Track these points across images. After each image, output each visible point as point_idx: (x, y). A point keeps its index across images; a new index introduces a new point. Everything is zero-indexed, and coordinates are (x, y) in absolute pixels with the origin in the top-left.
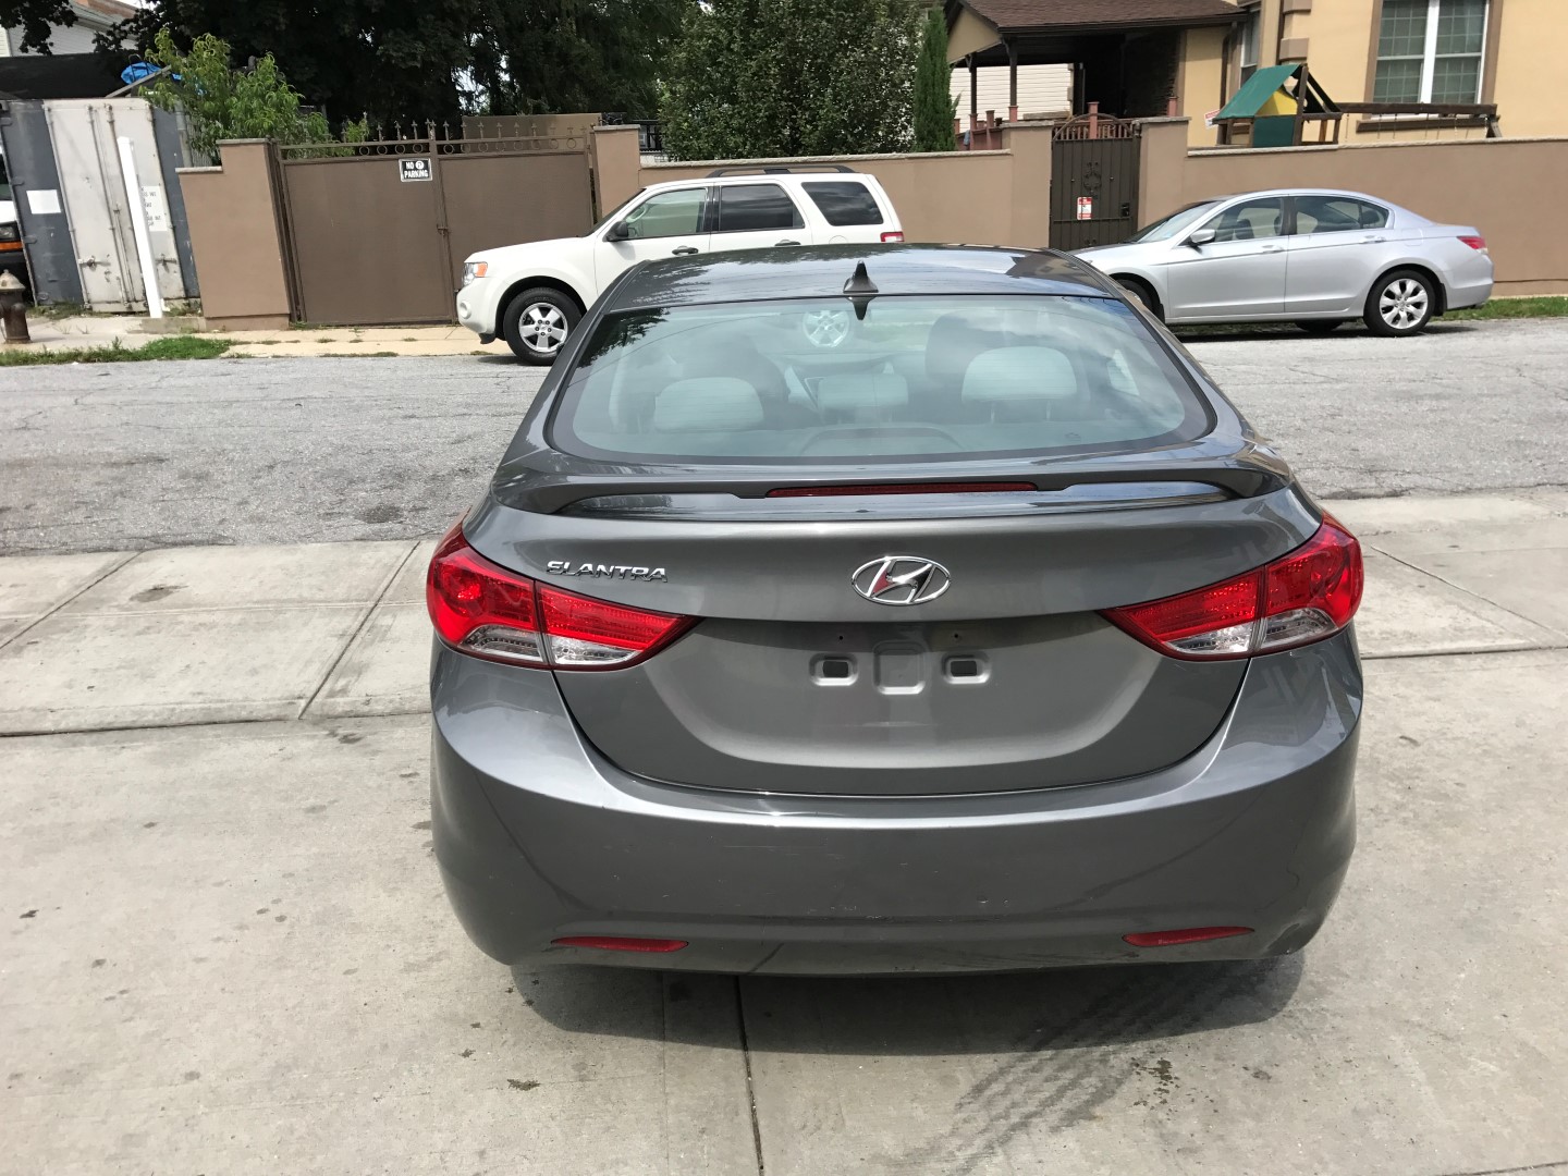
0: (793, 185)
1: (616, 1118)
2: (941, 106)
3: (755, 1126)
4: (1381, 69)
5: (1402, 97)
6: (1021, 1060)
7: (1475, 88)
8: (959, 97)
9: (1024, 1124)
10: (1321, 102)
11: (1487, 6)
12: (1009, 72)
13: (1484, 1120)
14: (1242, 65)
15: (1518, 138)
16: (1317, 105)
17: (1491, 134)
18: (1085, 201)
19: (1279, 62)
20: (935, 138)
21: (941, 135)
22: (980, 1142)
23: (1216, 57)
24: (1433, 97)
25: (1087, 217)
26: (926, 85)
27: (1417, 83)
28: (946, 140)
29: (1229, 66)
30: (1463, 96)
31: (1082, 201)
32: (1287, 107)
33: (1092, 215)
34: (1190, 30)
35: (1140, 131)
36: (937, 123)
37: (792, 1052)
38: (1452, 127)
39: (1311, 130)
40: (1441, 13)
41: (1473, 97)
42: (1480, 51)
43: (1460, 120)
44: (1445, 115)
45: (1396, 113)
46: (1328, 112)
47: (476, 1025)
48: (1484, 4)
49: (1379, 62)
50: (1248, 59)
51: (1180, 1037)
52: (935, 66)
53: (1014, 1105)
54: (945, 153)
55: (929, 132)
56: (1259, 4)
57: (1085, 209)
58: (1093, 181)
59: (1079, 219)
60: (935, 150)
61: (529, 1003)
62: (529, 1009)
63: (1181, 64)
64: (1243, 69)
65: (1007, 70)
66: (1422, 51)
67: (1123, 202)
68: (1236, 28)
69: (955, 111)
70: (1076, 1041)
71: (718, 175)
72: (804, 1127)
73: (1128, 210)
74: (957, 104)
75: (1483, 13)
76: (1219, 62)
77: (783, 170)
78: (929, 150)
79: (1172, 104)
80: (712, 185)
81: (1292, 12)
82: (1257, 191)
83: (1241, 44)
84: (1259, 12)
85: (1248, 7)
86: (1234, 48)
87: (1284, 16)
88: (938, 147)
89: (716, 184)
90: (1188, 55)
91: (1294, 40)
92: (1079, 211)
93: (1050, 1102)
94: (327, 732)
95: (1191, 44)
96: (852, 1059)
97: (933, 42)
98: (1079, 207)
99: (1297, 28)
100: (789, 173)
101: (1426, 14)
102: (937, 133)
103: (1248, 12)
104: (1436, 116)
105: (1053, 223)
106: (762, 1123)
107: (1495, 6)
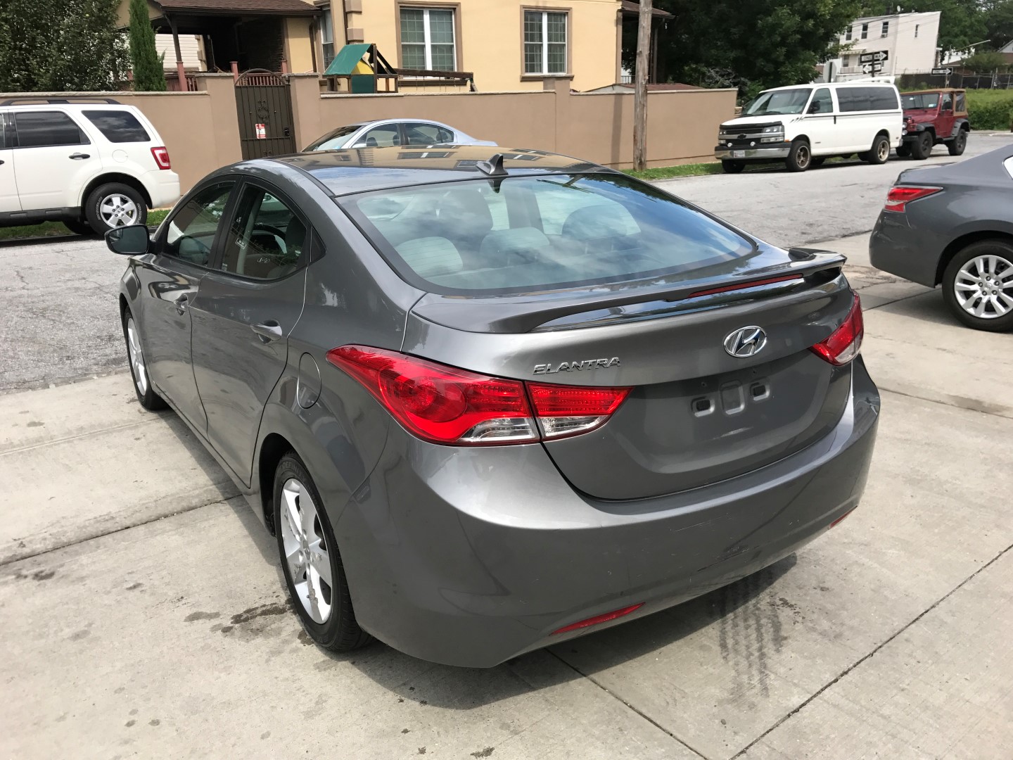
0: (75, 111)
1: (564, 746)
2: (152, 60)
3: (641, 714)
4: (404, 49)
5: (418, 68)
6: (724, 623)
7: (452, 62)
8: (164, 54)
9: (762, 656)
10: (384, 67)
11: (453, 16)
12: (173, 39)
13: (918, 575)
14: (323, 42)
15: (492, 92)
16: (383, 70)
17: (472, 89)
18: (260, 126)
19: (348, 42)
20: (151, 82)
21: (155, 79)
22: (755, 672)
23: (307, 37)
24: (433, 67)
25: (263, 137)
26: (139, 43)
27: (423, 59)
28: (160, 83)
29: (315, 43)
30: (448, 67)
31: (258, 126)
32: (366, 70)
33: (266, 135)
34: (287, 19)
35: (289, 81)
36: (151, 71)
37: (613, 666)
38: (453, 85)
39: (381, 83)
40: (431, 19)
41: (452, 68)
42: (452, 41)
43: (457, 81)
44: (448, 78)
45: (424, 76)
46: (389, 73)
47: (405, 731)
48: (451, 15)
49: (403, 45)
50: (326, 39)
51: (774, 584)
52: (144, 30)
53: (748, 647)
54: (162, 93)
55: (146, 77)
56: (329, 5)
57: (261, 132)
58: (264, 113)
59: (258, 138)
60: (153, 90)
61: (423, 703)
62: (428, 707)
63: (286, 40)
64: (324, 45)
65: (171, 36)
66: (423, 40)
67: (284, 127)
68: (316, 19)
69: (162, 63)
70: (735, 604)
71: (9, 104)
72: (668, 703)
73: (288, 132)
74: (163, 58)
75: (451, 20)
76: (308, 40)
77: (63, 101)
78: (148, 90)
79: (284, 65)
80: (6, 111)
81: (352, 12)
82: (379, 120)
83: (320, 29)
84: (329, 10)
85: (321, 7)
86: (316, 32)
87: (346, 14)
88: (155, 88)
89: (10, 111)
90: (289, 34)
91: (356, 29)
92: (258, 133)
93: (760, 638)
94: (14, 577)
95: (291, 27)
96: (647, 656)
97: (138, 13)
98: (257, 130)
99: (355, 21)
100: (68, 103)
101: (422, 18)
102: (152, 78)
103: (321, 10)
104: (443, 78)
105: (243, 141)
106: (644, 711)
107: (458, 16)
